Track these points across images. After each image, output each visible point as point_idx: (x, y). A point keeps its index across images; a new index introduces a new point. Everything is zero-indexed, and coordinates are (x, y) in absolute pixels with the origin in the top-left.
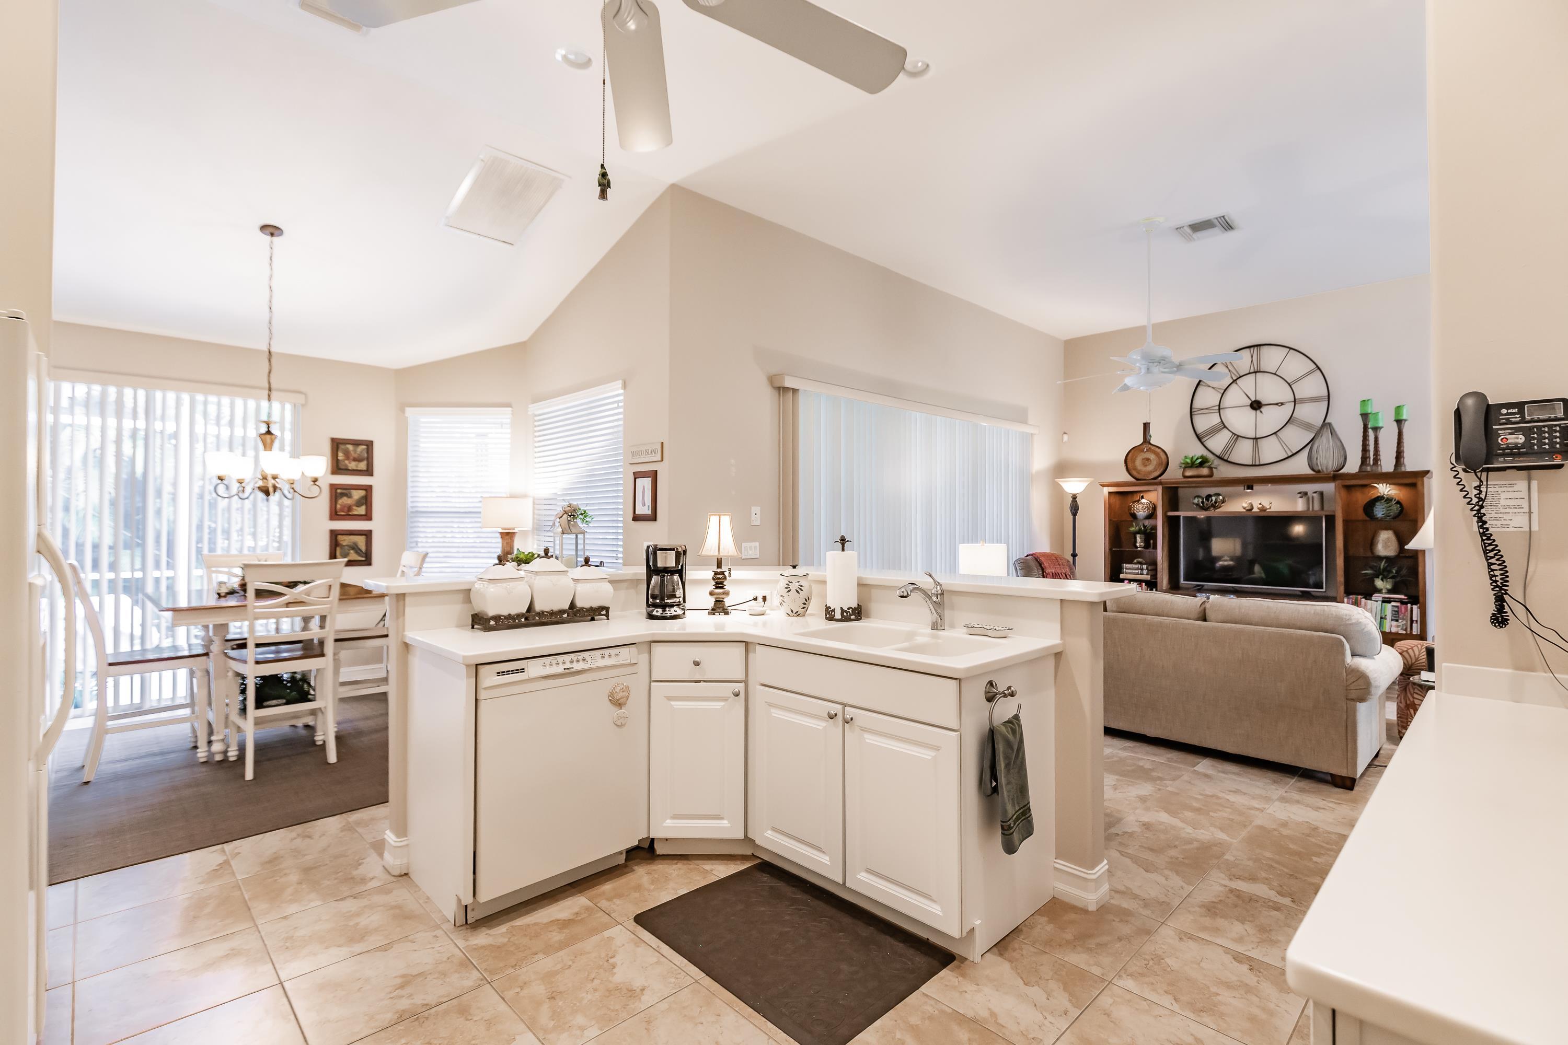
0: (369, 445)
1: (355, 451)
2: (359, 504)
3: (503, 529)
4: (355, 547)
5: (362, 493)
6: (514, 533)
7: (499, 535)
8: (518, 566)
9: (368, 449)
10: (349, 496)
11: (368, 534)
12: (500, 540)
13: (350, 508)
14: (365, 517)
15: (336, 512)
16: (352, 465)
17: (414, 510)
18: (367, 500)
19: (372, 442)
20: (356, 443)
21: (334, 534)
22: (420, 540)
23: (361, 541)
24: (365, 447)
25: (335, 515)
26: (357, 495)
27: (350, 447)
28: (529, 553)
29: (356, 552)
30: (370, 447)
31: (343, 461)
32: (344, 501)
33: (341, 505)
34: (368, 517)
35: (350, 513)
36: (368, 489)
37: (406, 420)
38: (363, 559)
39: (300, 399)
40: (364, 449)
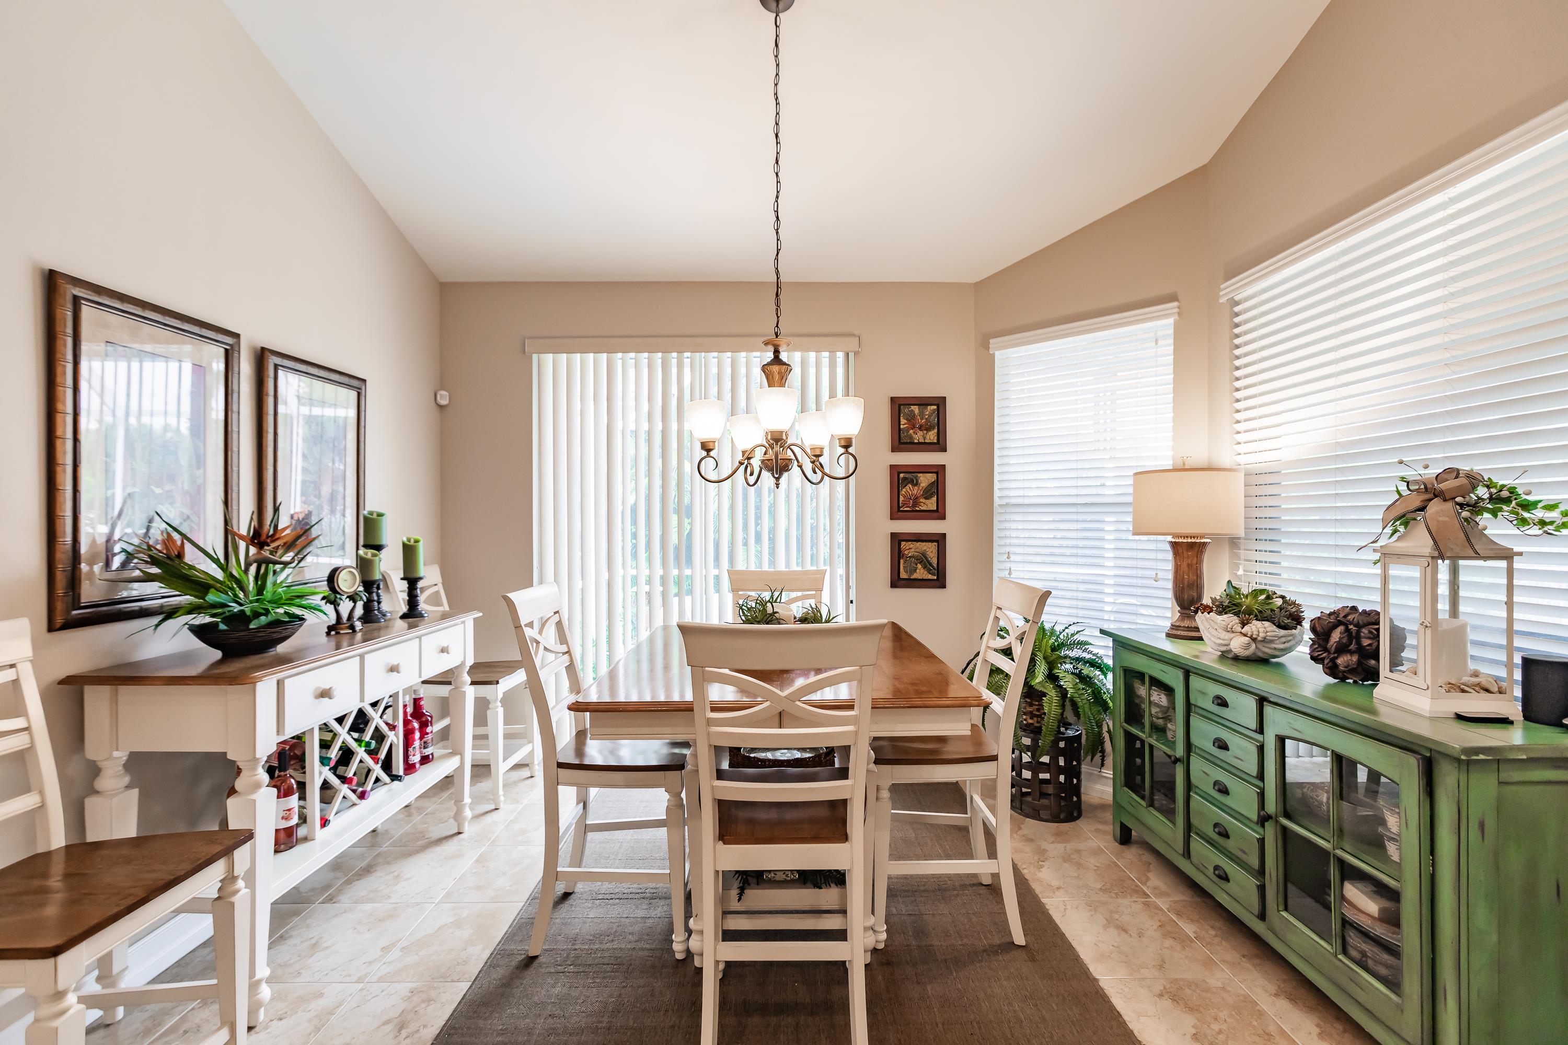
0: (940, 403)
1: (922, 414)
2: (927, 494)
3: (1175, 536)
4: (923, 560)
5: (931, 478)
6: (1204, 544)
7: (1168, 547)
8: (1244, 625)
9: (938, 409)
10: (915, 483)
11: (940, 540)
12: (1170, 556)
13: (916, 502)
14: (935, 514)
15: (899, 507)
16: (918, 437)
17: (1004, 501)
18: (937, 489)
19: (945, 398)
20: (923, 402)
21: (897, 539)
22: (1012, 549)
23: (930, 549)
24: (935, 407)
25: (897, 512)
26: (925, 480)
27: (916, 409)
28: (1256, 593)
29: (925, 567)
30: (941, 407)
31: (907, 430)
32: (908, 490)
33: (904, 497)
34: (939, 514)
35: (917, 509)
36: (939, 471)
37: (991, 360)
38: (935, 578)
39: (853, 344)
40: (934, 411)
